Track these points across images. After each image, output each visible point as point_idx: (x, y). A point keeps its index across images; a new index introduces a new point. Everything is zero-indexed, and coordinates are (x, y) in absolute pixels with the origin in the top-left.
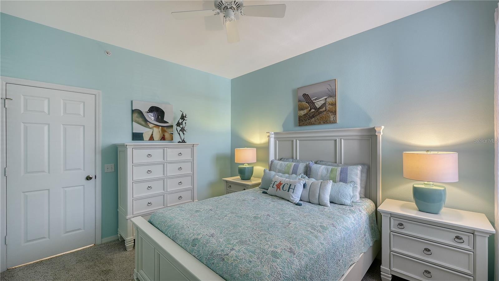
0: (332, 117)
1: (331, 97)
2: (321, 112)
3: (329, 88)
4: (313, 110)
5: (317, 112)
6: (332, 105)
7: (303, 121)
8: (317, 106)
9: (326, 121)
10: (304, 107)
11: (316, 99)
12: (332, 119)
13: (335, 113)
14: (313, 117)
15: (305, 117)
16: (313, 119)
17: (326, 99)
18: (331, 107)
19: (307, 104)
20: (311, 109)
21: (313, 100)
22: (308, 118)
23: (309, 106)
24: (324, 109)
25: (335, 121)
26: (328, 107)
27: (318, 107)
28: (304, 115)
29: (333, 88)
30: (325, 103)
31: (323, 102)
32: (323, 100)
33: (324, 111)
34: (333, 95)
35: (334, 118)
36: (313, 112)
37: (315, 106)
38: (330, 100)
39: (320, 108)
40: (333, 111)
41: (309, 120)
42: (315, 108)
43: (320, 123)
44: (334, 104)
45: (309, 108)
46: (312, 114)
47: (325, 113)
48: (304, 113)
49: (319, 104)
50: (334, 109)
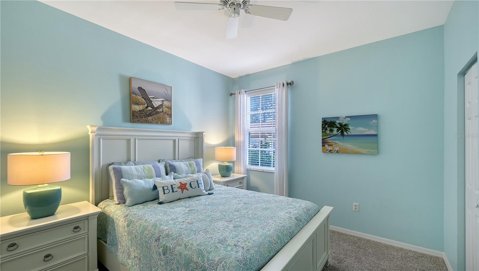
0: (168, 119)
1: (167, 100)
2: (158, 113)
3: (166, 92)
4: (150, 108)
5: (154, 111)
6: (168, 108)
7: (138, 118)
8: (154, 105)
9: (163, 122)
10: (139, 102)
11: (153, 98)
12: (168, 121)
13: (170, 116)
14: (150, 115)
15: (141, 114)
16: (150, 118)
17: (163, 101)
18: (167, 109)
19: (143, 99)
20: (147, 107)
21: (151, 98)
22: (144, 115)
23: (145, 102)
24: (161, 110)
25: (171, 123)
26: (165, 109)
27: (156, 107)
28: (139, 110)
29: (170, 93)
30: (162, 105)
31: (160, 103)
32: (160, 101)
33: (161, 112)
34: (169, 100)
35: (170, 120)
36: (150, 110)
37: (153, 105)
38: (166, 103)
39: (157, 108)
40: (169, 114)
41: (145, 117)
42: (152, 107)
43: (157, 123)
44: (170, 108)
45: (146, 105)
46: (149, 112)
47: (162, 114)
48: (140, 109)
49: (156, 104)
50: (169, 113)
